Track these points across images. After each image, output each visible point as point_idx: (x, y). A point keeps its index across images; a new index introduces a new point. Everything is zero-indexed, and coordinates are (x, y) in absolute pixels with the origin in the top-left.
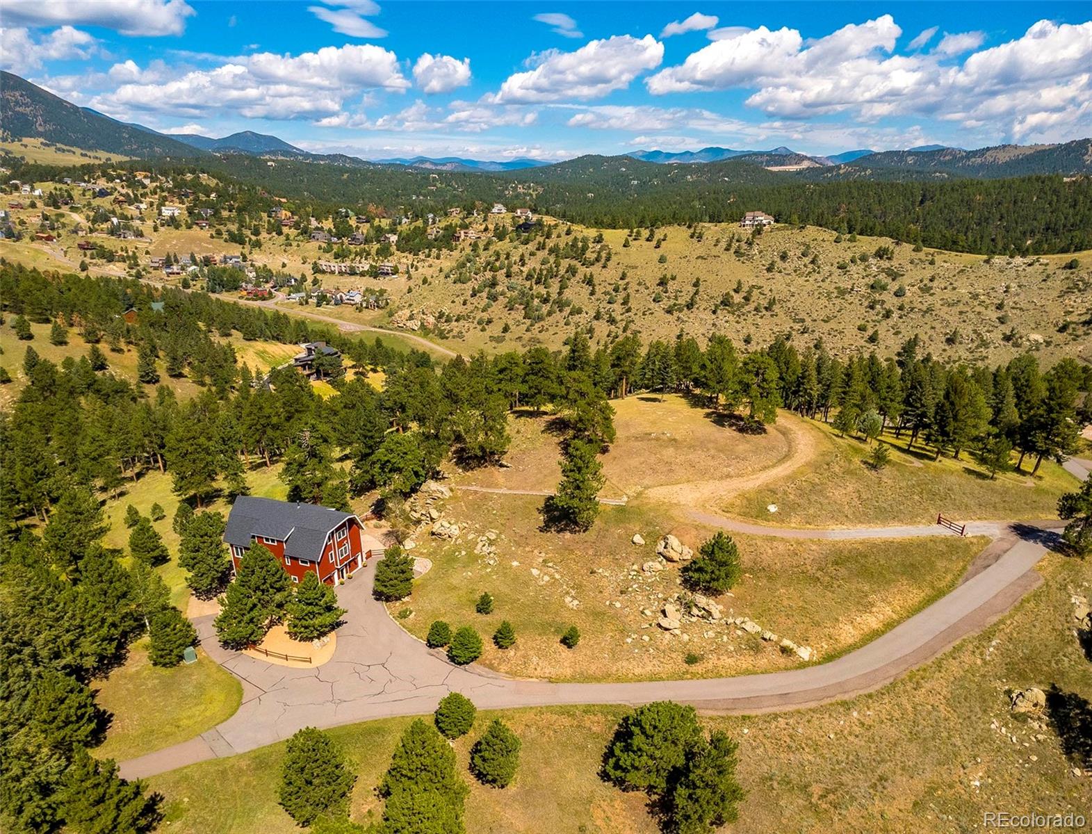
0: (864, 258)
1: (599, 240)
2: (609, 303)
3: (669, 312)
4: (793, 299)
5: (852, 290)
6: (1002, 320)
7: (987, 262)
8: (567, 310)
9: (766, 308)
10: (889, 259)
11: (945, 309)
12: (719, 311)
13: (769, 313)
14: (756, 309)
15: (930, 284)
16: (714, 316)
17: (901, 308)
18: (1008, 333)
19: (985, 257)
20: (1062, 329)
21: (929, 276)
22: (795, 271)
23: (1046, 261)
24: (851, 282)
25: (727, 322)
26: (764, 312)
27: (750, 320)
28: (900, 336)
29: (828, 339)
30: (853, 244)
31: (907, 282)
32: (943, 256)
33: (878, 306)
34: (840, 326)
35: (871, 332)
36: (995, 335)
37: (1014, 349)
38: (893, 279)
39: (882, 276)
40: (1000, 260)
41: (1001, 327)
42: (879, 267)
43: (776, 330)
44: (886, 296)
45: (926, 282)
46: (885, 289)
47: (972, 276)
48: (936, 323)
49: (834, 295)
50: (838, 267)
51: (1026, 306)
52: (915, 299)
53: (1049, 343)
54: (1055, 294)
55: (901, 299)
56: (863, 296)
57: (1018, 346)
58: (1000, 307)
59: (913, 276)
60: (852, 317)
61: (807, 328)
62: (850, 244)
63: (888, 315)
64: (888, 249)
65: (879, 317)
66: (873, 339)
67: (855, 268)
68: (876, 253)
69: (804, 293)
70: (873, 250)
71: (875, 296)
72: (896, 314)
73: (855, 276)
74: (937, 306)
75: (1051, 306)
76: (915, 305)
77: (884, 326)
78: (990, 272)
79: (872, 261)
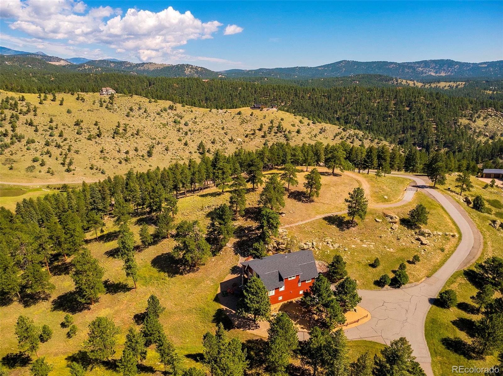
0: (165, 110)
1: (23, 99)
2: (50, 136)
3: (89, 139)
4: (145, 129)
5: (167, 124)
6: (226, 134)
7: (210, 111)
8: (24, 142)
9: (137, 134)
10: (175, 110)
11: (205, 130)
12: (116, 137)
13: (138, 137)
14: (132, 135)
15: (195, 120)
16: (114, 140)
17: (190, 131)
18: (230, 138)
19: (209, 109)
20: (246, 136)
21: (193, 117)
22: (139, 116)
23: (230, 112)
24: (166, 120)
25: (122, 142)
26: (136, 136)
27: (132, 140)
28: (195, 142)
29: (169, 146)
30: (157, 104)
31: (187, 120)
32: (194, 109)
33: (181, 130)
34: (171, 140)
35: (184, 141)
36: (226, 140)
37: (234, 144)
38: (181, 119)
39: (176, 117)
40: (214, 111)
41: (227, 136)
42: (173, 114)
43: (146, 144)
44: (182, 126)
45: (194, 119)
46: (180, 123)
47: (208, 117)
48: (205, 136)
49: (162, 126)
50: (157, 114)
51: (231, 128)
52: (193, 127)
53: (244, 142)
54: (238, 124)
55: (188, 127)
56: (173, 126)
57: (235, 143)
58: (223, 129)
59: (188, 117)
60: (173, 136)
61: (158, 142)
62: (156, 104)
63: (186, 134)
64: (173, 106)
65: (183, 135)
66: (186, 144)
67: (164, 114)
68: (169, 108)
69: (149, 126)
70: (167, 106)
71: (178, 126)
72: (189, 133)
73: (166, 118)
74: (202, 129)
75: (239, 128)
76: (194, 129)
77: (187, 138)
78: (213, 115)
79: (169, 111)
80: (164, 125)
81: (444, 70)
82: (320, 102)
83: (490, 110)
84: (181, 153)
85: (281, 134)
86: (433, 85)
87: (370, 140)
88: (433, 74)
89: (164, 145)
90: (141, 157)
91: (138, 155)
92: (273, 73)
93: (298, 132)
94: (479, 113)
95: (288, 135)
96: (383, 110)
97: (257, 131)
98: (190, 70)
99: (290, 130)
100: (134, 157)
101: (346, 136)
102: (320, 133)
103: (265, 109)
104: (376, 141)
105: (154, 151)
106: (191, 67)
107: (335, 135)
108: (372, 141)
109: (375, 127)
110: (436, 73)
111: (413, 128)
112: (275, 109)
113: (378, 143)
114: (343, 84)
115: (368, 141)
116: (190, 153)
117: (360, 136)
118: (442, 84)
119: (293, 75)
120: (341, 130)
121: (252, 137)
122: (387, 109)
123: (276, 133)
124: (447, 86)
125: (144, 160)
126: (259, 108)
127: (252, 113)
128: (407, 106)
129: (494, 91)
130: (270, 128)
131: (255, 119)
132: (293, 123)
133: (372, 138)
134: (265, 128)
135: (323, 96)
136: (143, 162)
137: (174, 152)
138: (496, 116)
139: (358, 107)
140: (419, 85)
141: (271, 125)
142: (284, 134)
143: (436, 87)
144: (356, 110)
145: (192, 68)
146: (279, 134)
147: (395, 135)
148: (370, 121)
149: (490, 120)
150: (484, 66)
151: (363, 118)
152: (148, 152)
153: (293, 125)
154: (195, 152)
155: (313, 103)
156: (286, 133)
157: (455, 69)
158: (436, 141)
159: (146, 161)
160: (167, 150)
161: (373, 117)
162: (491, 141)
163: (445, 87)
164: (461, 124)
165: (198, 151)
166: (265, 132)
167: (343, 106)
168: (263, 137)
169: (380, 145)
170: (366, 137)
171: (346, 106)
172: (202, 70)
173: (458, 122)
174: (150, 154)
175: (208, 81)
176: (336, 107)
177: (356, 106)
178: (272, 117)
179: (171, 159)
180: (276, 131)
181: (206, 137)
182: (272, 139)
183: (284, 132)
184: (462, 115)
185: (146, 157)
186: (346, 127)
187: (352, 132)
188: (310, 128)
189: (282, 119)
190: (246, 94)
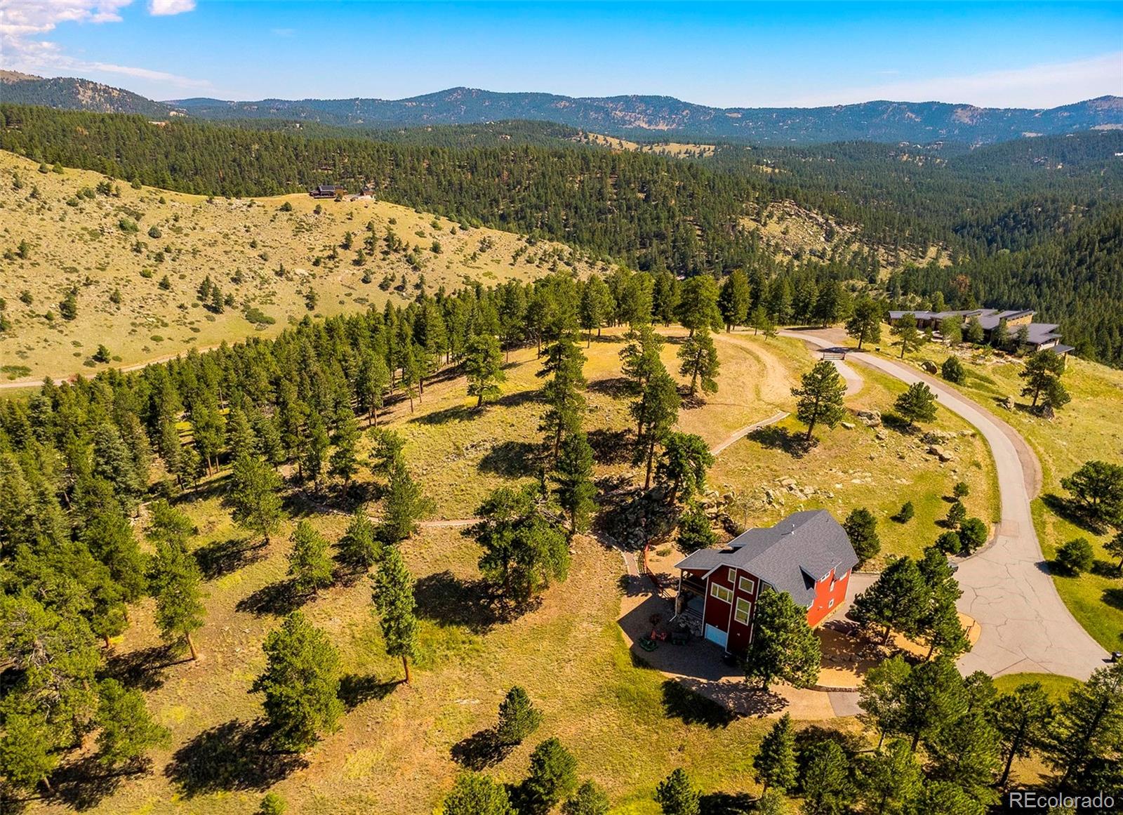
0: (89, 195)
4: (41, 242)
5: (103, 230)
6: (264, 257)
7: (210, 201)
9: (20, 256)
10: (116, 196)
11: (207, 247)
13: (26, 262)
14: (7, 257)
15: (177, 225)
17: (168, 250)
18: (277, 269)
19: (206, 198)
20: (316, 263)
21: (169, 216)
22: (19, 207)
23: (261, 204)
24: (96, 222)
26: (20, 260)
27: (9, 271)
28: (187, 279)
29: (121, 291)
30: (65, 177)
31: (154, 222)
32: (167, 195)
33: (143, 250)
34: (122, 274)
35: (157, 278)
36: (268, 272)
37: (290, 283)
38: (138, 219)
39: (122, 215)
40: (219, 200)
41: (267, 263)
42: (112, 205)
43: (51, 283)
44: (145, 238)
45: (172, 222)
46: (136, 230)
47: (208, 216)
48: (211, 264)
49: (87, 237)
50: (69, 204)
51: (273, 244)
52: (174, 240)
53: (314, 276)
54: (290, 234)
55: (160, 240)
56: (119, 239)
57: (291, 280)
58: (253, 245)
59: (153, 216)
60: (125, 265)
61: (87, 279)
62: (61, 177)
63: (160, 258)
64: (108, 186)
65: (152, 261)
66: (164, 285)
67: (88, 205)
68: (99, 189)
69: (50, 235)
70: (93, 185)
71: (133, 239)
72: (166, 256)
73: (95, 215)
74: (200, 247)
75: (294, 244)
76: (179, 246)
77: (164, 270)
78: (220, 212)
79: (101, 198)
80: (95, 235)
81: (664, 118)
82: (455, 180)
83: (787, 204)
84: (156, 308)
85: (398, 256)
86: (657, 149)
87: (587, 262)
88: (645, 126)
89: (104, 287)
90: (44, 320)
91: (32, 315)
92: (303, 112)
93: (436, 249)
94: (769, 208)
95: (416, 257)
96: (594, 198)
97: (339, 250)
98: (90, 93)
99: (417, 246)
100: (21, 319)
101: (539, 256)
102: (482, 250)
103: (346, 198)
104: (600, 264)
105: (80, 303)
106: (91, 86)
107: (514, 254)
108: (592, 265)
109: (586, 236)
110: (649, 123)
111: (660, 236)
112: (369, 197)
113: (603, 269)
114: (479, 140)
115: (583, 264)
116: (181, 307)
117: (566, 254)
118: (673, 148)
119: (353, 118)
120: (523, 243)
121: (331, 264)
122: (601, 196)
123: (386, 253)
124: (683, 152)
125: (52, 327)
126: (332, 194)
127: (318, 207)
128: (641, 191)
129: (774, 168)
130: (370, 243)
131: (328, 221)
132: (419, 230)
133: (589, 258)
134: (358, 243)
135: (459, 167)
136: (53, 335)
137: (136, 305)
138: (799, 216)
139: (541, 191)
140: (632, 146)
141: (370, 234)
142: (405, 256)
143: (663, 152)
144: (539, 197)
145: (95, 88)
146: (393, 257)
147: (628, 251)
148: (571, 221)
149: (789, 222)
150: (735, 115)
151: (556, 216)
152: (63, 306)
153: (421, 234)
154: (195, 306)
155: (440, 183)
156: (410, 252)
157: (684, 117)
158: (708, 262)
159: (61, 332)
160: (115, 299)
161: (576, 212)
162: (796, 263)
163: (680, 153)
164: (743, 229)
165: (200, 303)
166: (359, 253)
167: (509, 190)
168: (357, 263)
169: (608, 272)
170: (578, 256)
171: (515, 188)
172: (123, 97)
173: (739, 224)
174: (68, 311)
175: (166, 126)
176: (494, 191)
177: (537, 190)
178: (367, 215)
179: (133, 324)
180: (386, 249)
181: (215, 266)
182: (379, 267)
183: (404, 250)
184: (742, 211)
185: (58, 319)
186: (533, 237)
187: (547, 246)
188: (459, 240)
189: (392, 222)
190: (275, 162)
